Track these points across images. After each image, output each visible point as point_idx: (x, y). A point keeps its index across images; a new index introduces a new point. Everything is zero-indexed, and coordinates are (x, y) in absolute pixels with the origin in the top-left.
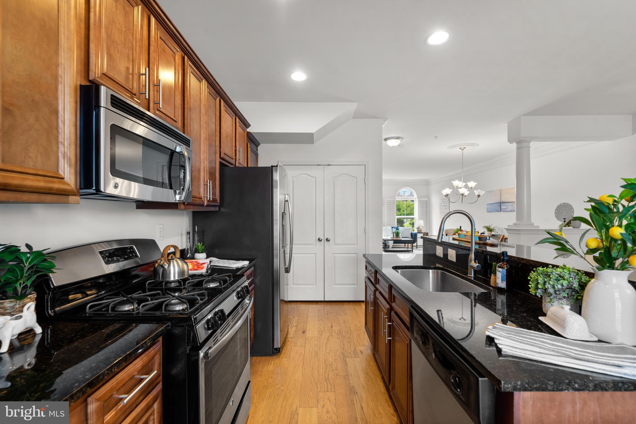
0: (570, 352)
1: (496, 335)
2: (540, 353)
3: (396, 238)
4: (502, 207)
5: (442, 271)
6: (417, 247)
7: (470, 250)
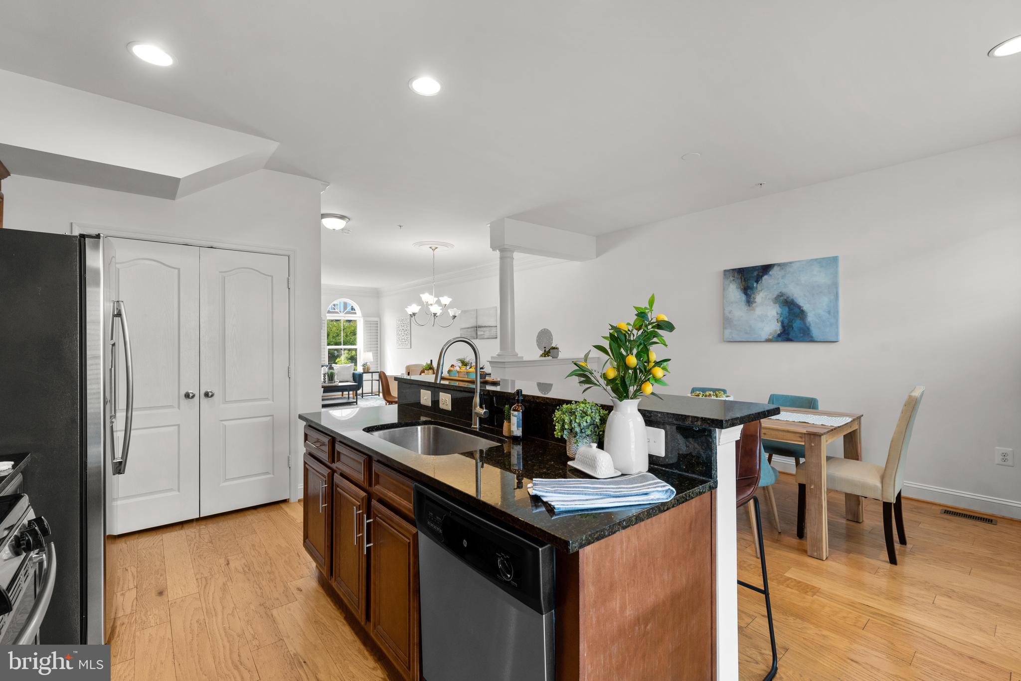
0: (610, 491)
1: (543, 491)
2: (587, 500)
3: (328, 383)
4: (479, 333)
5: (435, 426)
6: (362, 396)
7: (474, 393)
